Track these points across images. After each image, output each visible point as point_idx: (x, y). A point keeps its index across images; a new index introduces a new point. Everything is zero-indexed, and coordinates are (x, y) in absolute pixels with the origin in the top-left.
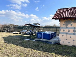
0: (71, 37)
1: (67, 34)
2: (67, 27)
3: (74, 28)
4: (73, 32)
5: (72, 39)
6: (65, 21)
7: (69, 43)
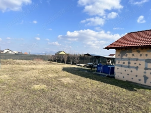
0: (125, 71)
1: (121, 66)
2: (122, 59)
3: (129, 59)
4: (128, 65)
5: (127, 72)
6: (120, 50)
7: (124, 77)
